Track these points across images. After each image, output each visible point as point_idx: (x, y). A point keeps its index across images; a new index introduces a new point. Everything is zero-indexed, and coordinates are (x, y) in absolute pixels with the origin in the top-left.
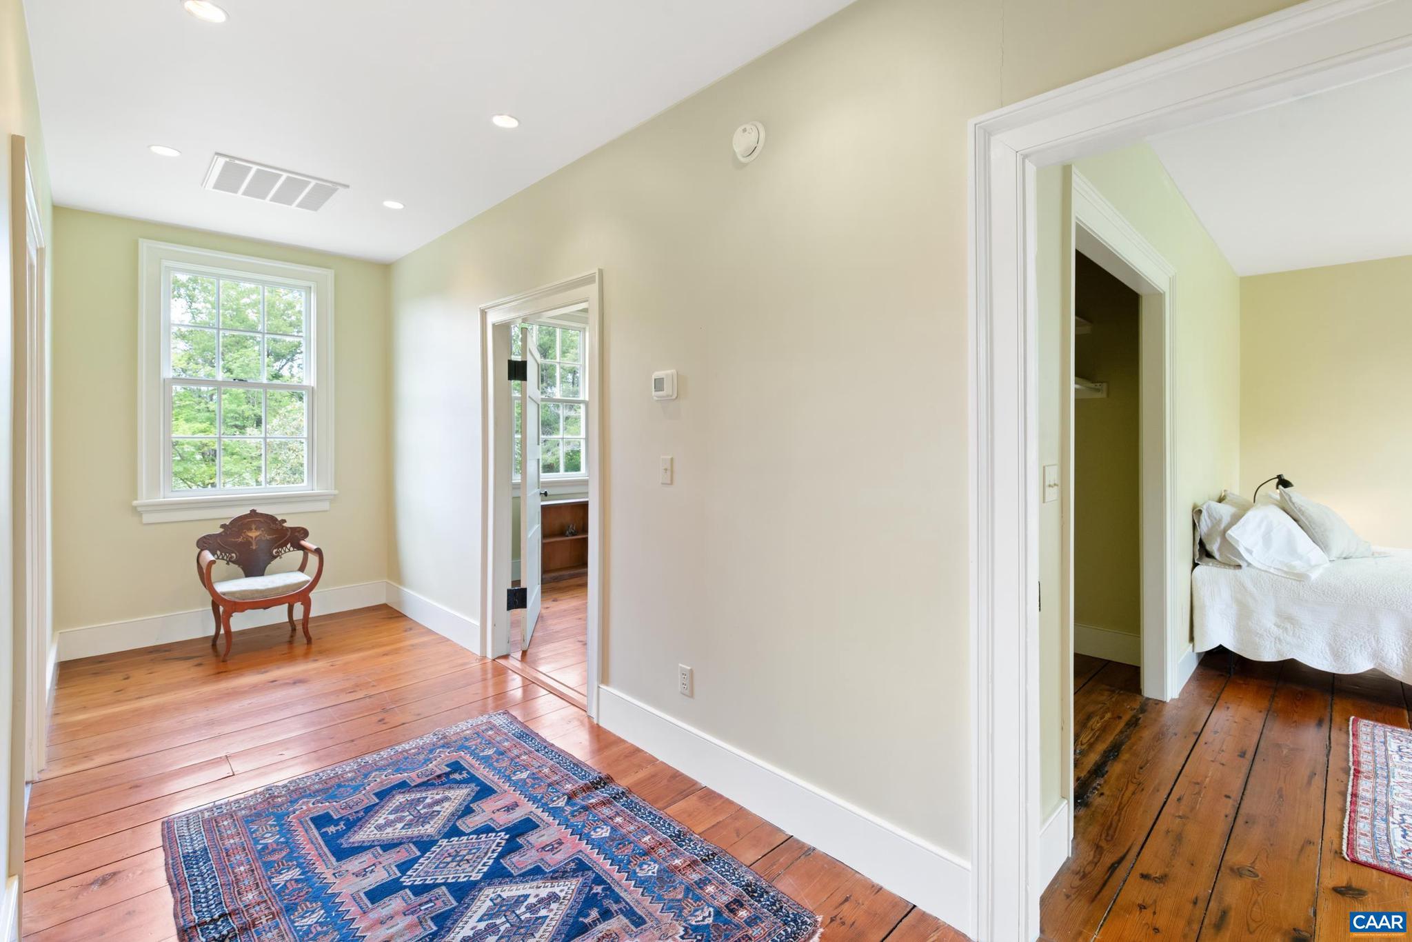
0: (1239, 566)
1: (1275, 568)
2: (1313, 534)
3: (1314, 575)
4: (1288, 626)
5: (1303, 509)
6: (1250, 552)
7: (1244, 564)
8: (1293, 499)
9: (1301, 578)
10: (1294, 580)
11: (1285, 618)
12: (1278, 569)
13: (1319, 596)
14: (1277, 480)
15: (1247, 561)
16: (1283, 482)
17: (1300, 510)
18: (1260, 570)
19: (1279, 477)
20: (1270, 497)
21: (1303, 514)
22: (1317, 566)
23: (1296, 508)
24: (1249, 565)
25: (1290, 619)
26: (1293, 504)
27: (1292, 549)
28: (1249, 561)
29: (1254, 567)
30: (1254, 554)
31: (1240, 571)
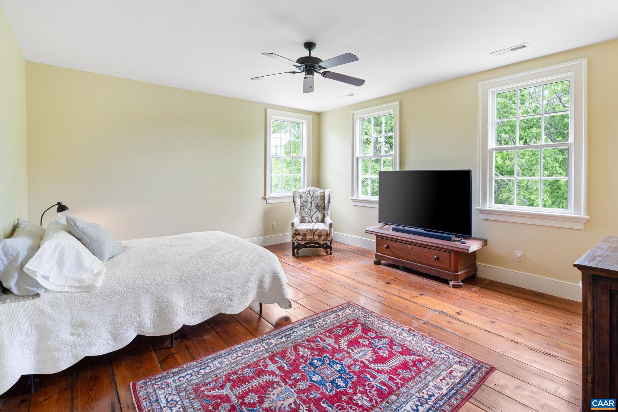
0: (38, 295)
1: (68, 286)
2: (93, 248)
3: (99, 284)
4: (81, 331)
5: (84, 230)
6: (46, 278)
7: (41, 292)
8: (78, 224)
9: (89, 289)
10: (84, 292)
11: (79, 326)
12: (71, 286)
13: (103, 299)
14: (57, 206)
15: (44, 288)
16: (62, 208)
17: (82, 232)
18: (57, 292)
19: (59, 204)
20: (58, 223)
21: (84, 235)
22: (99, 273)
23: (79, 230)
24: (46, 290)
25: (83, 325)
26: (77, 227)
27: (79, 264)
28: (46, 287)
29: (51, 291)
30: (50, 280)
31: (38, 299)
